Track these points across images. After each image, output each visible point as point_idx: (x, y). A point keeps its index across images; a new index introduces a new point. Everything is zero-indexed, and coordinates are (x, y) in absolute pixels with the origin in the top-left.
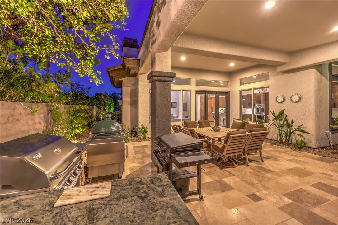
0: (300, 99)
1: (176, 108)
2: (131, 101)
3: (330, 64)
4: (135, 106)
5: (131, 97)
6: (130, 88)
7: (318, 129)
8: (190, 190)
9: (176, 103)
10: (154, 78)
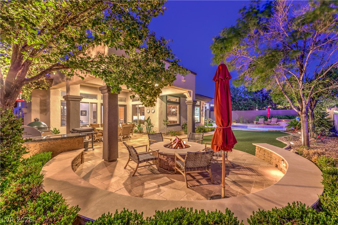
0: (154, 111)
1: (86, 115)
2: (40, 109)
3: (166, 96)
4: (45, 113)
5: (41, 106)
6: (39, 99)
7: (160, 125)
8: (89, 147)
9: (86, 111)
10: (69, 99)
